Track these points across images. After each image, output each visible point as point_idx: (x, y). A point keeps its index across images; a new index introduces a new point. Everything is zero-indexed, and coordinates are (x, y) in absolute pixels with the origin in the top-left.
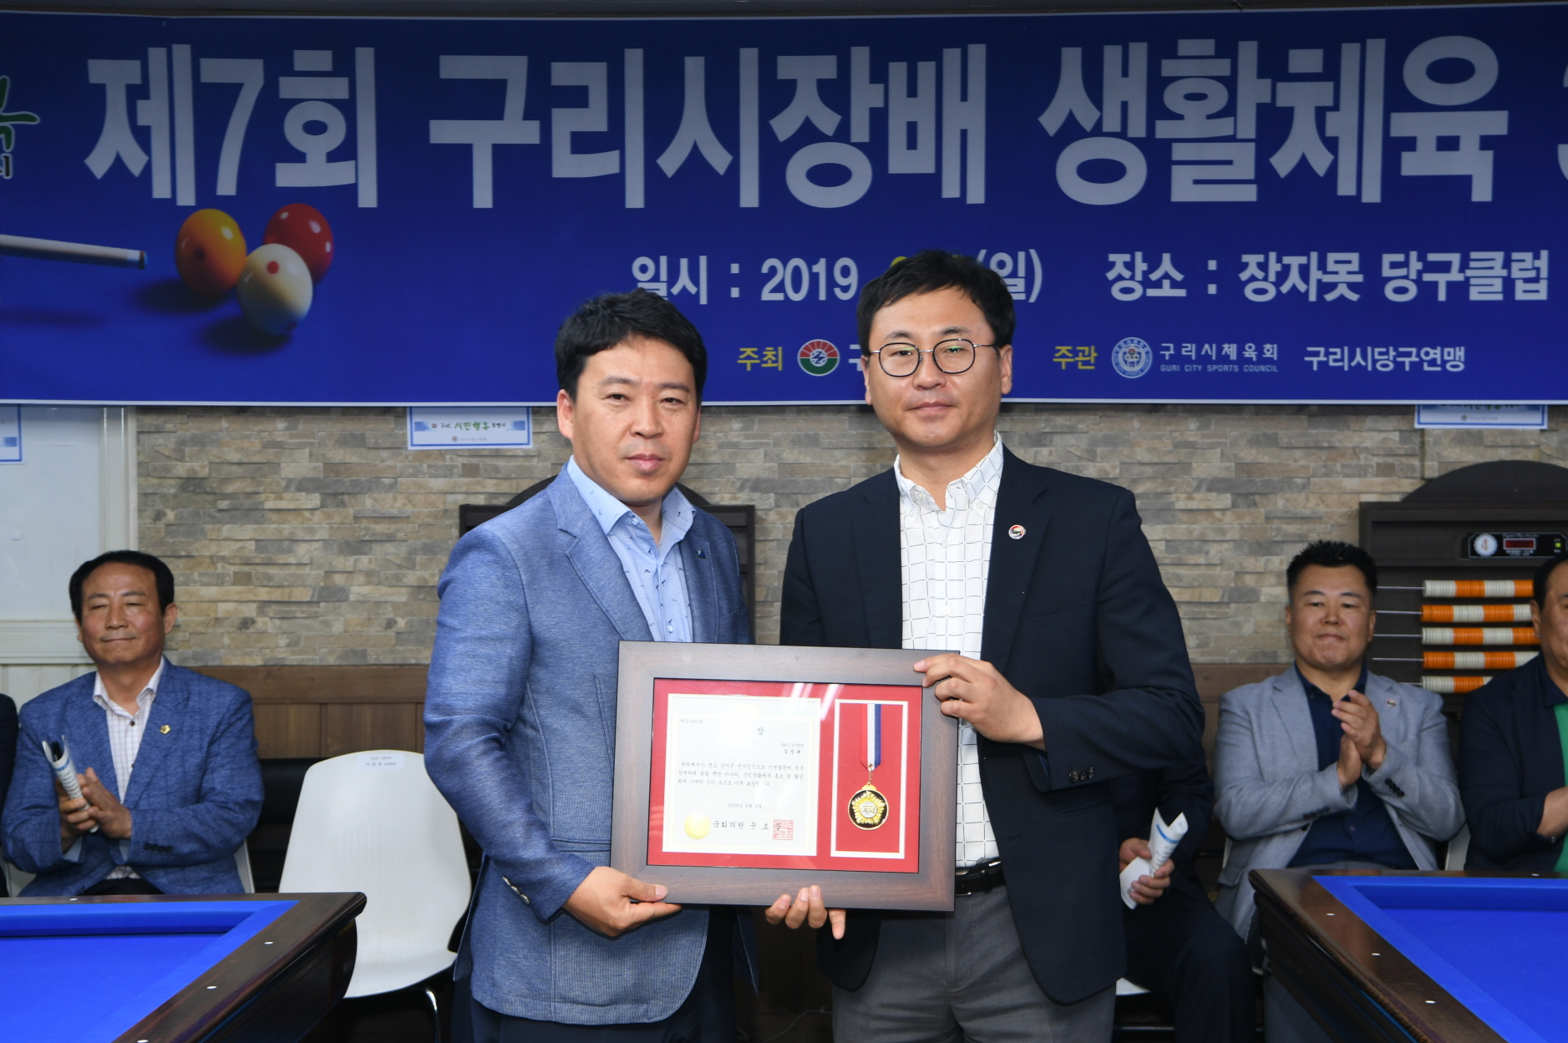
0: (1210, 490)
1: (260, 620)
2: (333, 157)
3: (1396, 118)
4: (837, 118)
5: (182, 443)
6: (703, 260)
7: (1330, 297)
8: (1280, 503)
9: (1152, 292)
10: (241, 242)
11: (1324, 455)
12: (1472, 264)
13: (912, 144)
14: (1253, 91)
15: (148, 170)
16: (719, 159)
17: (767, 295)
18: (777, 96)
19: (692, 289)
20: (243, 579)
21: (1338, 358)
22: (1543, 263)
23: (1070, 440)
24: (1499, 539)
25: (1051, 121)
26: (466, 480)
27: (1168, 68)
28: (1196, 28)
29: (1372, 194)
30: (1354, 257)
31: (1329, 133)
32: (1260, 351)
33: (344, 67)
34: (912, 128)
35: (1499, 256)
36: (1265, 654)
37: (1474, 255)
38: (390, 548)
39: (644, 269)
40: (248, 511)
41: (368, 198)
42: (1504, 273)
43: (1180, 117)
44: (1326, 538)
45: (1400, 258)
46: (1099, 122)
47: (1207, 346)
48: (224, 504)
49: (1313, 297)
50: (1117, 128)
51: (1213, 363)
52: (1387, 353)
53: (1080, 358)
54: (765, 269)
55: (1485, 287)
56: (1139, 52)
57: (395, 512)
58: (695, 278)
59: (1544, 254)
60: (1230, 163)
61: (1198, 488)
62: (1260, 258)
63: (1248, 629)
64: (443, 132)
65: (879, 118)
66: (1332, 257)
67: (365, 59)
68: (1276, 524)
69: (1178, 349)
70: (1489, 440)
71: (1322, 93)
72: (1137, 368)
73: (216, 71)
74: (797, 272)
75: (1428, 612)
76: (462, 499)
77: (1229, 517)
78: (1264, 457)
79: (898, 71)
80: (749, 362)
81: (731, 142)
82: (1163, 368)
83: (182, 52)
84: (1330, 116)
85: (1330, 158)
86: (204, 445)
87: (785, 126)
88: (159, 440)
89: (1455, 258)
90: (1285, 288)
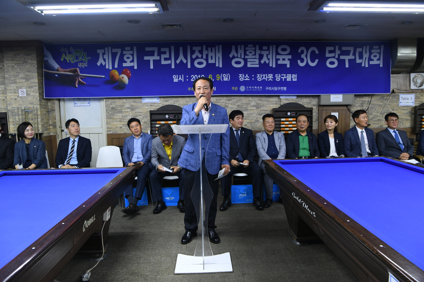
0: (253, 107)
1: (123, 127)
2: (131, 62)
3: (277, 56)
4: (201, 55)
5: (111, 103)
6: (183, 75)
7: (269, 80)
8: (262, 108)
9: (245, 79)
10: (118, 74)
11: (268, 102)
12: (287, 76)
13: (212, 59)
14: (258, 52)
15: (105, 64)
16: (185, 61)
17: (192, 80)
18: (193, 52)
19: (181, 80)
20: (120, 121)
21: (270, 88)
22: (296, 76)
23: (234, 100)
24: (291, 113)
25: (231, 56)
26: (150, 107)
27: (247, 48)
28: (250, 43)
29: (274, 66)
30: (272, 75)
31: (268, 58)
32: (260, 87)
33: (132, 49)
34: (212, 57)
35: (291, 75)
36: (260, 129)
37: (287, 75)
38: (140, 117)
39: (174, 77)
40: (121, 112)
41: (136, 67)
42: (291, 77)
43: (249, 55)
44: (268, 113)
45: (278, 75)
46: (237, 56)
47: (252, 87)
48: (117, 111)
49: (266, 80)
50: (240, 57)
51: (253, 89)
52: (276, 88)
53: (235, 89)
54: (191, 77)
55: (289, 79)
56: (243, 46)
57: (141, 112)
58: (182, 78)
59: (296, 75)
60: (255, 62)
61: (251, 106)
62: (260, 75)
63: (258, 126)
64: (146, 58)
65: (207, 55)
66: (269, 75)
67: (135, 48)
68: (262, 111)
69: (249, 87)
70: (289, 100)
71: (267, 52)
72: (243, 90)
73: (114, 50)
74: (196, 77)
75: (282, 123)
76: (150, 110)
77: (255, 110)
78: (260, 102)
79: (209, 49)
80: (189, 90)
81: (186, 59)
82: (247, 90)
83: (110, 48)
84: (268, 55)
85: (269, 61)
86: (114, 103)
87: (194, 57)
88: (108, 102)
89: (285, 75)
90: (263, 79)
